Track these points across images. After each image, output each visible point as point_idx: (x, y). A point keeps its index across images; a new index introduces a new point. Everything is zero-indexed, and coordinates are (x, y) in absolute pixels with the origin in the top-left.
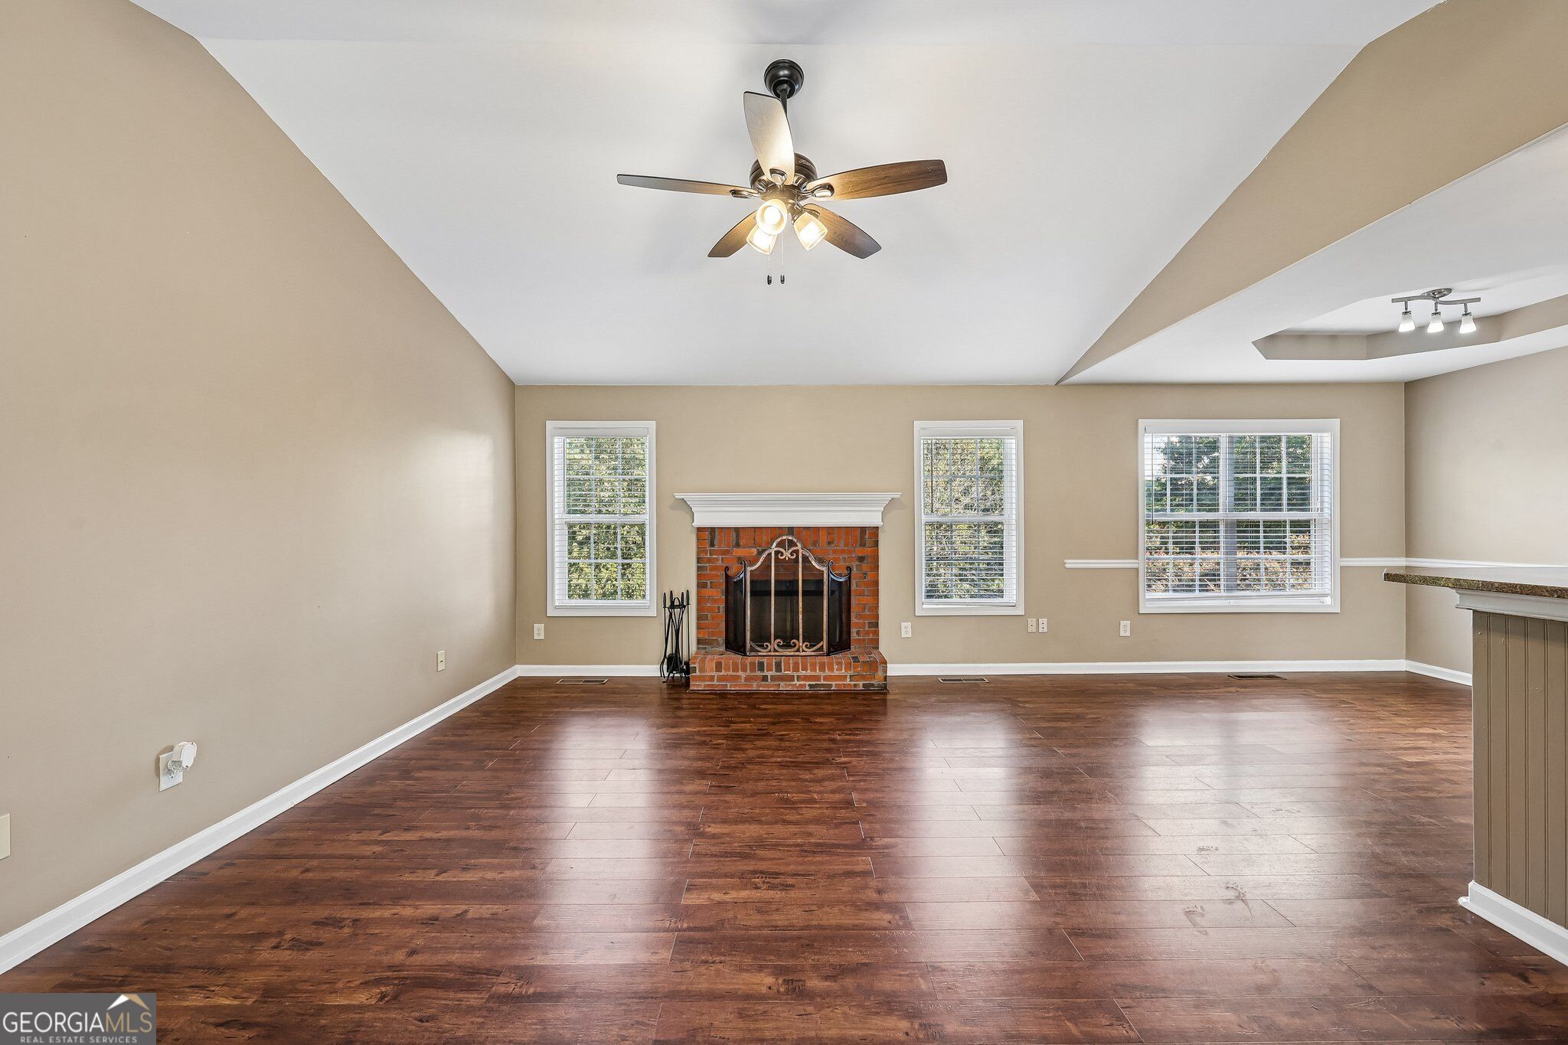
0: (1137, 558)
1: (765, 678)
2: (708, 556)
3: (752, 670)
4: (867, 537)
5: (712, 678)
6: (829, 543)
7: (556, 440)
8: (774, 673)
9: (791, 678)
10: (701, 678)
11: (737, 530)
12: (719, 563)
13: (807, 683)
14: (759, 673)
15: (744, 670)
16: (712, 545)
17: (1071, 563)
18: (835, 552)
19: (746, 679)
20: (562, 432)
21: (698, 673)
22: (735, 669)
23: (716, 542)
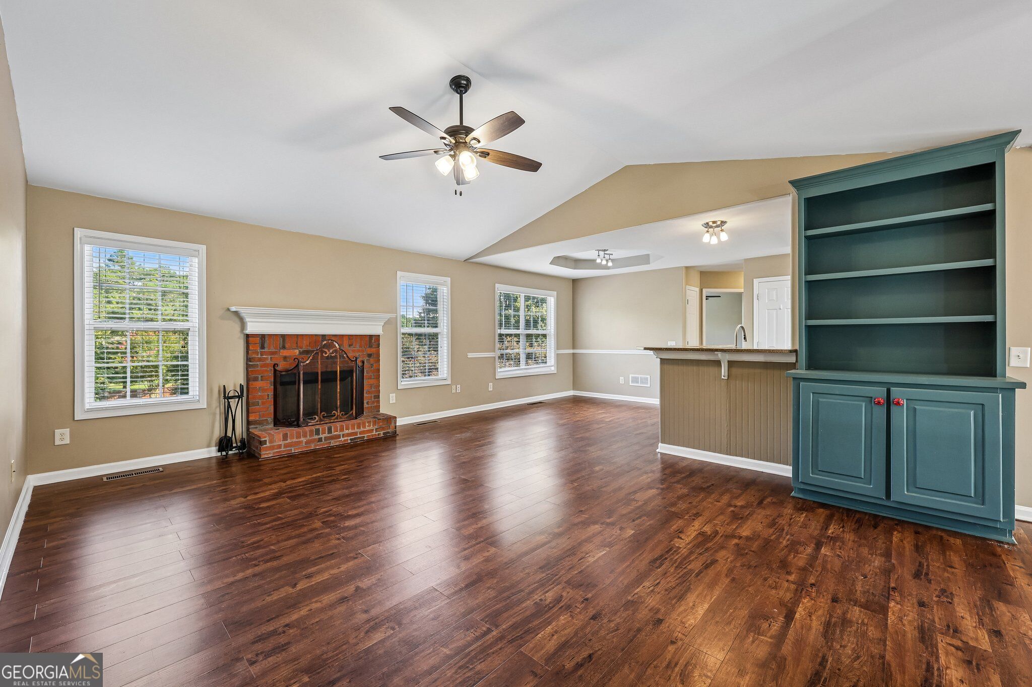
0: (494, 352)
1: (320, 440)
2: (259, 356)
3: (311, 435)
4: (373, 341)
5: (279, 447)
6: (350, 345)
7: (87, 248)
8: (326, 435)
9: (339, 436)
10: (272, 448)
11: (283, 337)
12: (269, 361)
13: (349, 438)
14: (317, 437)
15: (305, 436)
16: (263, 347)
17: (470, 355)
18: (353, 351)
19: (306, 443)
20: (92, 240)
21: (268, 444)
22: (298, 437)
23: (266, 345)
